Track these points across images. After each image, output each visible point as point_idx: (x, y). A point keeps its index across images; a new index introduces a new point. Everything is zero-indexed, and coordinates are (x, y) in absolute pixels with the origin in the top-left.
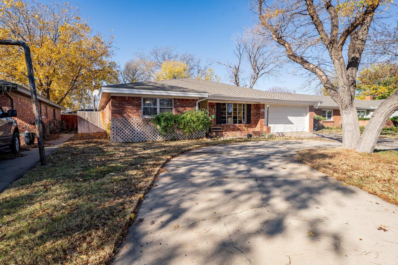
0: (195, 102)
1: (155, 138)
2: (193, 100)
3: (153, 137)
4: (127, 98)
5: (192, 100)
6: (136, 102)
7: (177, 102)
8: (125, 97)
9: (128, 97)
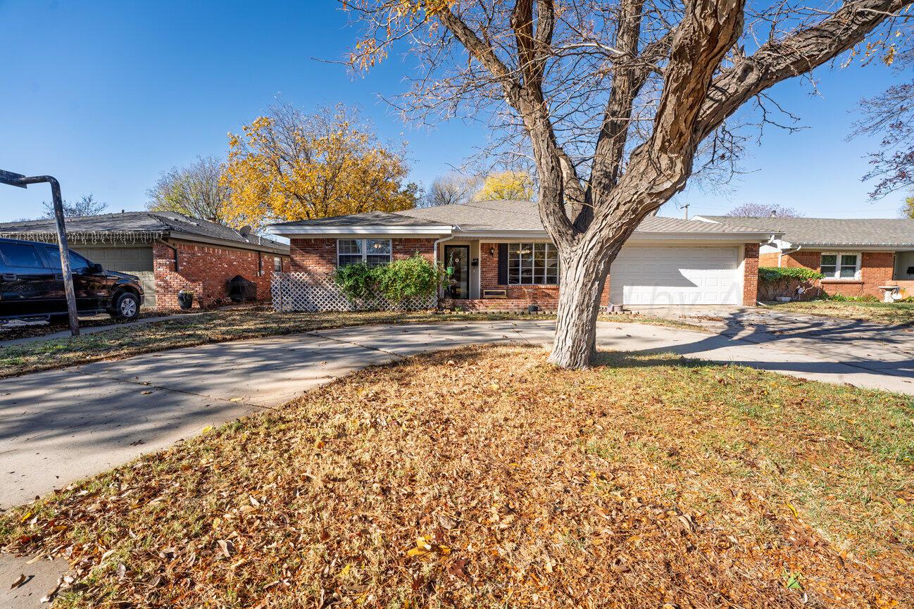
0: (432, 243)
1: (342, 307)
2: (429, 240)
3: (339, 304)
4: (313, 242)
5: (426, 239)
6: (327, 247)
7: (397, 245)
8: (311, 240)
9: (314, 239)
